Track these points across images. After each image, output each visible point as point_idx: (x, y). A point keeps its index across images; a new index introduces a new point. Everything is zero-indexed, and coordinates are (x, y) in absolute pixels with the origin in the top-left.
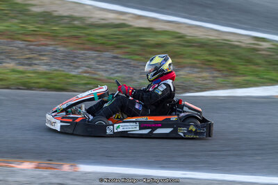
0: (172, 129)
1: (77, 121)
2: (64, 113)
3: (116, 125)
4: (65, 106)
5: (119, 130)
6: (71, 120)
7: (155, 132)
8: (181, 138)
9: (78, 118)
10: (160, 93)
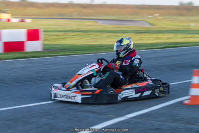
0: (151, 91)
1: (97, 92)
2: (75, 88)
3: (122, 93)
4: (74, 83)
5: (124, 96)
6: (90, 93)
7: (144, 95)
8: (157, 97)
9: (96, 90)
10: (138, 65)
